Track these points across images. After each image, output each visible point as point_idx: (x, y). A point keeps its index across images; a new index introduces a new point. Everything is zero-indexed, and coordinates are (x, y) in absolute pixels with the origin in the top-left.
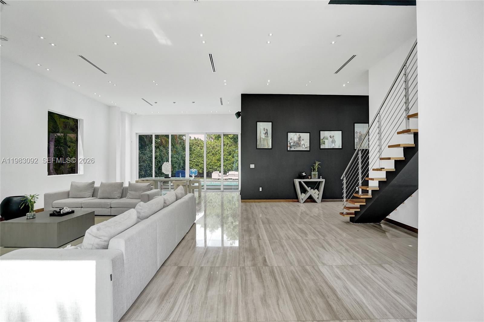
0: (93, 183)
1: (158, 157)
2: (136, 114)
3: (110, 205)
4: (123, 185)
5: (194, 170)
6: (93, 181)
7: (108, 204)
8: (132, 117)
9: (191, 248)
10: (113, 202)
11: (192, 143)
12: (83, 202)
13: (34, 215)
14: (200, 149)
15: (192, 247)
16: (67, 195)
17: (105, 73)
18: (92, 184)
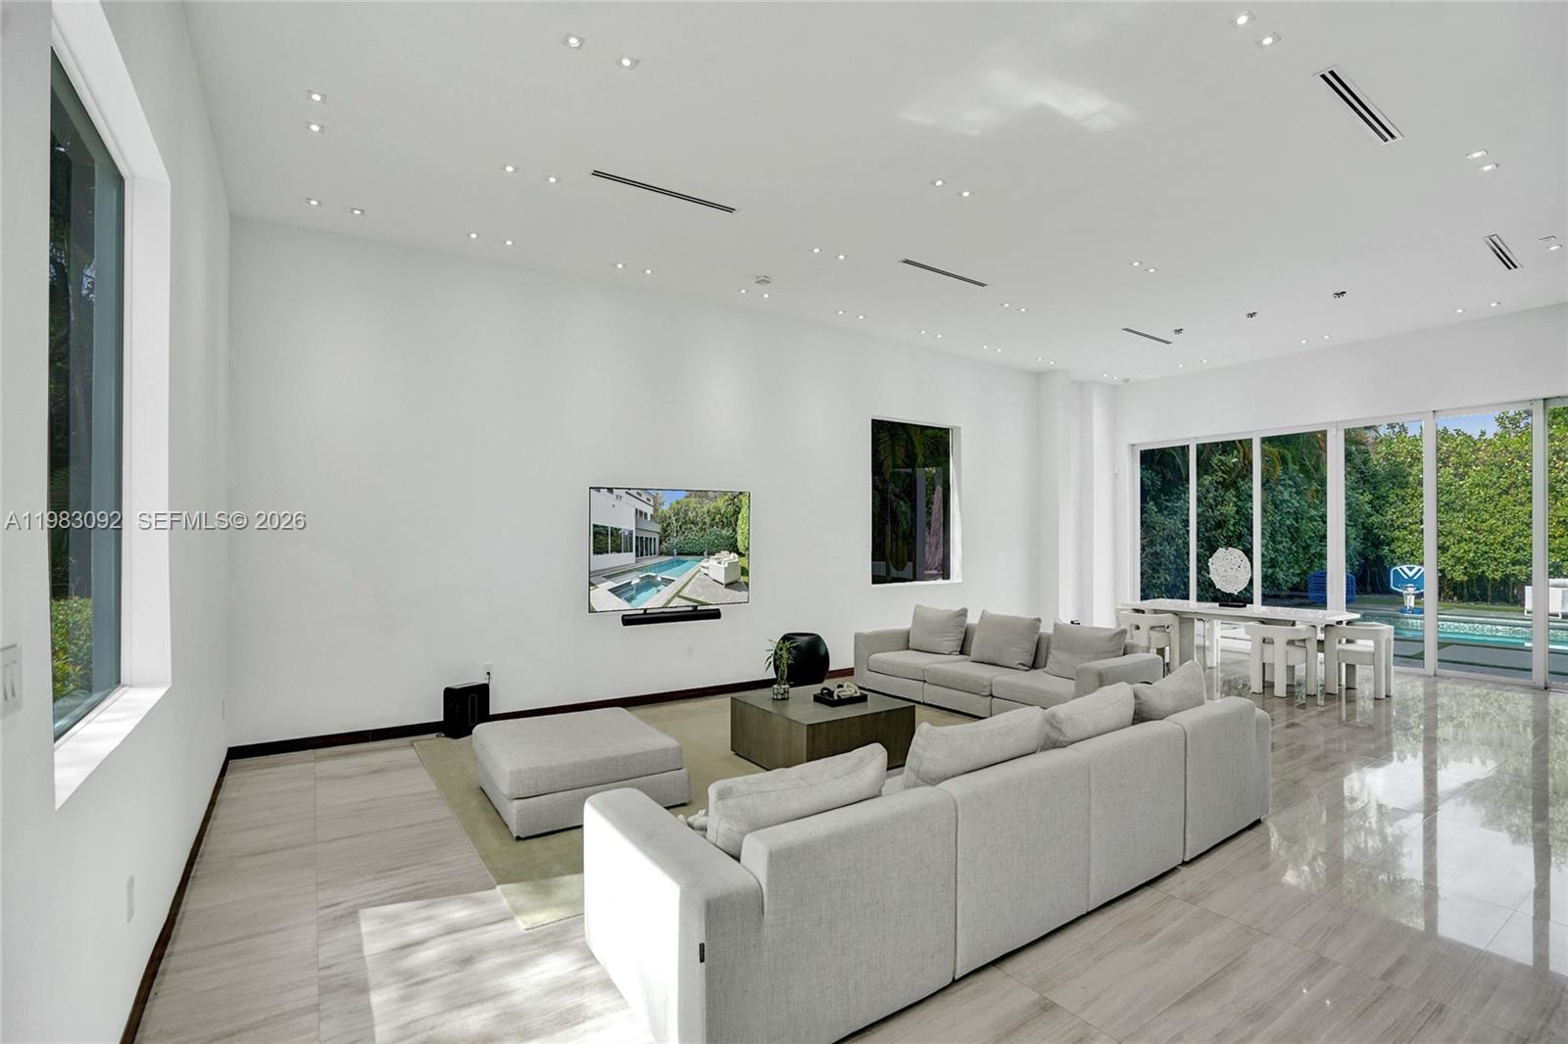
0: (963, 613)
1: (1232, 521)
2: (1127, 380)
3: (988, 688)
4: (1038, 628)
5: (1411, 569)
6: (962, 607)
7: (985, 684)
8: (1117, 392)
9: (1154, 940)
10: (998, 678)
11: (1409, 452)
12: (927, 667)
13: (785, 692)
14: (1455, 475)
15: (1160, 935)
16: (905, 642)
17: (982, 285)
18: (960, 615)
